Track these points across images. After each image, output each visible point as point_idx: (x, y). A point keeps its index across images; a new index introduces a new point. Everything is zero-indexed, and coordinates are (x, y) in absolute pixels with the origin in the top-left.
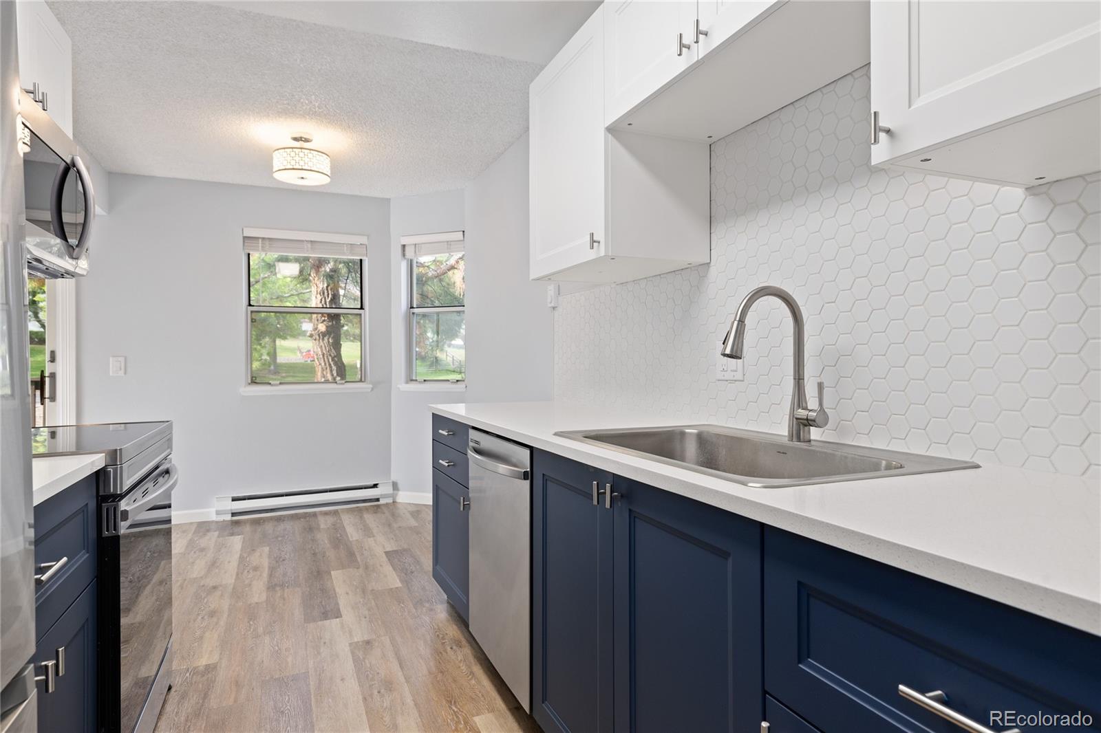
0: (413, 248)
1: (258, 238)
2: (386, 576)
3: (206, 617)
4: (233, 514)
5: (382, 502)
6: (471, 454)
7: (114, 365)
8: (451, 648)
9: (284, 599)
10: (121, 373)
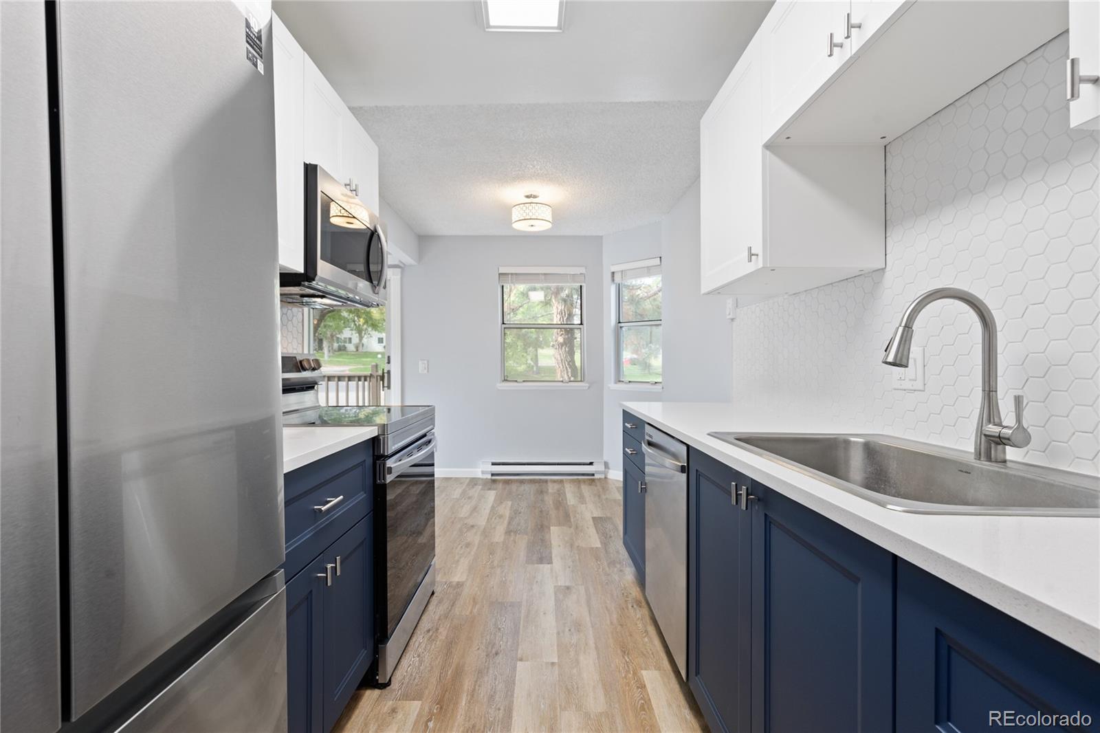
0: (620, 274)
1: (508, 274)
2: (590, 537)
3: (464, 547)
4: (493, 475)
5: (597, 476)
6: (645, 447)
7: (421, 366)
8: (632, 606)
9: (515, 542)
10: (426, 371)
